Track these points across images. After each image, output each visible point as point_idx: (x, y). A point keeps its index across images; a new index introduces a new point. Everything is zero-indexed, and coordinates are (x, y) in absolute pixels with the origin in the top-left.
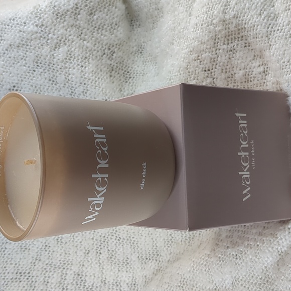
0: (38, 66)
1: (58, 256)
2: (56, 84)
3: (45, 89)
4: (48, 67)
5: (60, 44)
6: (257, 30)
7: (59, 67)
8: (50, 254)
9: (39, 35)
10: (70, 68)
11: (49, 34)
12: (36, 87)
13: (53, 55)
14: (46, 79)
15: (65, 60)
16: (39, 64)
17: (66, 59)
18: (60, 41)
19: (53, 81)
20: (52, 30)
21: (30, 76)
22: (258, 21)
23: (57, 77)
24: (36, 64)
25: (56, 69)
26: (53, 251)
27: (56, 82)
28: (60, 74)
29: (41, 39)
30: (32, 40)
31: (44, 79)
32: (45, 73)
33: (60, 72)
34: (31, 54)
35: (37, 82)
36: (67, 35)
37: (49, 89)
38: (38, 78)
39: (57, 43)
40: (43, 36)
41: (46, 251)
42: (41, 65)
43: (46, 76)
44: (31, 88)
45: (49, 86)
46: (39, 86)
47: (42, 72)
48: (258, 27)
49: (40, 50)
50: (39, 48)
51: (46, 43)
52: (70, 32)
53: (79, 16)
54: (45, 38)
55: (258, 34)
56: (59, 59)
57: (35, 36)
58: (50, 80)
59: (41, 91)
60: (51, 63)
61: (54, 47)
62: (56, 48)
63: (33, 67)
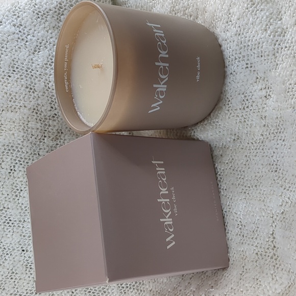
0: (14, 71)
1: (24, 284)
2: (33, 92)
3: (21, 97)
4: (26, 73)
5: (40, 47)
6: (262, 47)
7: (38, 73)
8: (16, 283)
9: (16, 36)
10: (50, 75)
11: (28, 35)
12: (10, 95)
13: (32, 60)
14: (22, 85)
15: (45, 66)
16: (15, 69)
17: (46, 64)
18: (41, 43)
19: (31, 89)
20: (31, 32)
21: (5, 82)
22: (263, 37)
23: (35, 84)
24: (12, 69)
25: (34, 75)
26: (20, 279)
27: (34, 89)
28: (39, 81)
29: (19, 40)
30: (8, 42)
31: (21, 86)
32: (22, 79)
33: (39, 79)
34: (6, 57)
35: (12, 89)
36: (48, 37)
37: (26, 97)
38: (13, 84)
39: (37, 46)
40: (21, 38)
41: (12, 278)
42: (18, 70)
43: (23, 83)
44: (5, 96)
45: (26, 94)
46: (15, 94)
47: (18, 78)
48: (264, 44)
49: (16, 54)
50: (16, 51)
51: (24, 45)
52: (51, 33)
53: (62, 17)
54: (23, 39)
55: (263, 52)
56: (39, 65)
57: (12, 37)
58: (27, 87)
59: (16, 99)
60: (29, 69)
61: (33, 50)
62: (35, 51)
63: (8, 72)
